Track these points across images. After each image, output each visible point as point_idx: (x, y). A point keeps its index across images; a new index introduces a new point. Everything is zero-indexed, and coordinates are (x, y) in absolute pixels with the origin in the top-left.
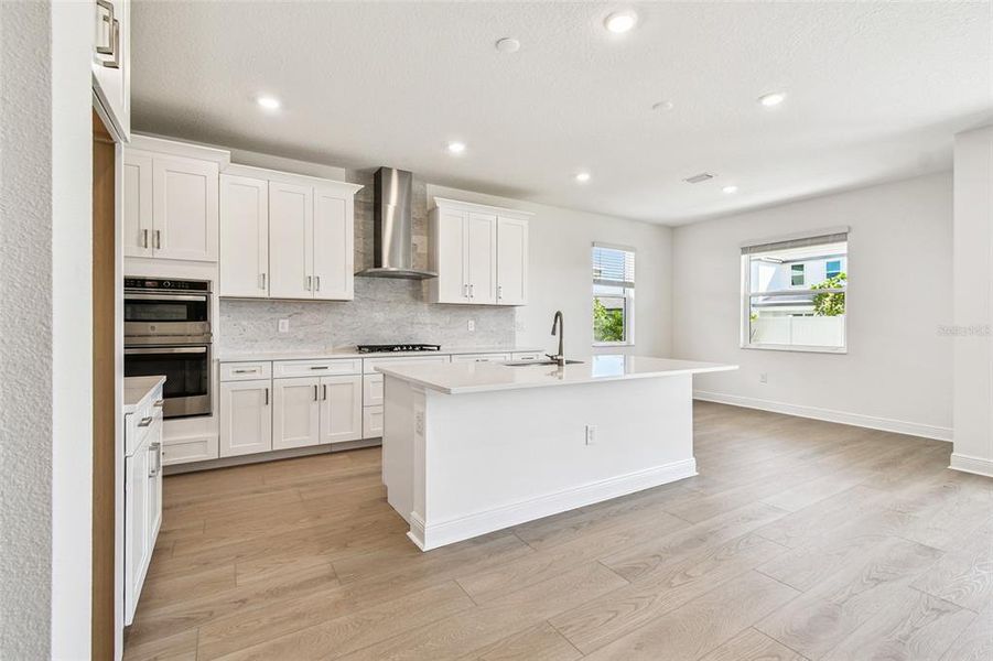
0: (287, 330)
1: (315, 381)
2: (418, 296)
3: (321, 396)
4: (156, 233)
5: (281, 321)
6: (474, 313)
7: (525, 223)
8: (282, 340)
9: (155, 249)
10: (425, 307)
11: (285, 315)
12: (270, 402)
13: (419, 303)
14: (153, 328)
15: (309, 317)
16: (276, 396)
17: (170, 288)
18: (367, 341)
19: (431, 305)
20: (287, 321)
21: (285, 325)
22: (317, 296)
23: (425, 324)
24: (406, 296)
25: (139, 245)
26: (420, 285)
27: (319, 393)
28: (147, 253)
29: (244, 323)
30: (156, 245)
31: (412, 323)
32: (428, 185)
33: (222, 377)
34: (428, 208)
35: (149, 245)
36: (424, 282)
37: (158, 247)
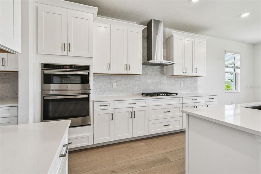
0: (116, 87)
1: (131, 110)
2: (162, 73)
3: (133, 116)
4: (68, 45)
5: (114, 83)
6: (183, 79)
7: (205, 42)
8: (114, 91)
9: (68, 52)
10: (165, 77)
11: (115, 81)
12: (113, 119)
13: (163, 76)
14: (68, 87)
15: (124, 81)
16: (116, 117)
17: (74, 69)
18: (145, 91)
19: (167, 76)
20: (116, 83)
21: (115, 85)
22: (129, 73)
23: (165, 84)
24: (158, 73)
25: (62, 50)
26: (163, 68)
27: (133, 115)
28: (65, 53)
29: (101, 84)
30: (69, 50)
31: (160, 84)
32: (166, 28)
33: (94, 108)
34: (166, 37)
35: (66, 50)
36: (165, 67)
37: (70, 51)
